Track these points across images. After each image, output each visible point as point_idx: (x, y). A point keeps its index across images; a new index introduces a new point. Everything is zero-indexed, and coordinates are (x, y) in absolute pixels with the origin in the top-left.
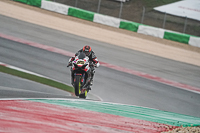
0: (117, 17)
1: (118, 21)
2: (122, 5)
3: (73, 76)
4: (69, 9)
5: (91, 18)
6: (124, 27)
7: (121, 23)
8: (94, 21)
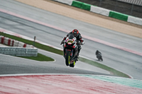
8: (128, 21)
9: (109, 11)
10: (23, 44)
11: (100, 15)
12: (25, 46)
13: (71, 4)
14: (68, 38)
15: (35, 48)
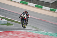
0: (49, 7)
1: (50, 8)
2: (51, 4)
3: (21, 20)
4: (36, 5)
5: (42, 8)
6: (51, 10)
7: (51, 9)
8: (43, 8)
9: (35, 5)
10: (1, 19)
11: (31, 6)
12: (1, 20)
13: (20, 2)
14: (22, 15)
15: (6, 20)
